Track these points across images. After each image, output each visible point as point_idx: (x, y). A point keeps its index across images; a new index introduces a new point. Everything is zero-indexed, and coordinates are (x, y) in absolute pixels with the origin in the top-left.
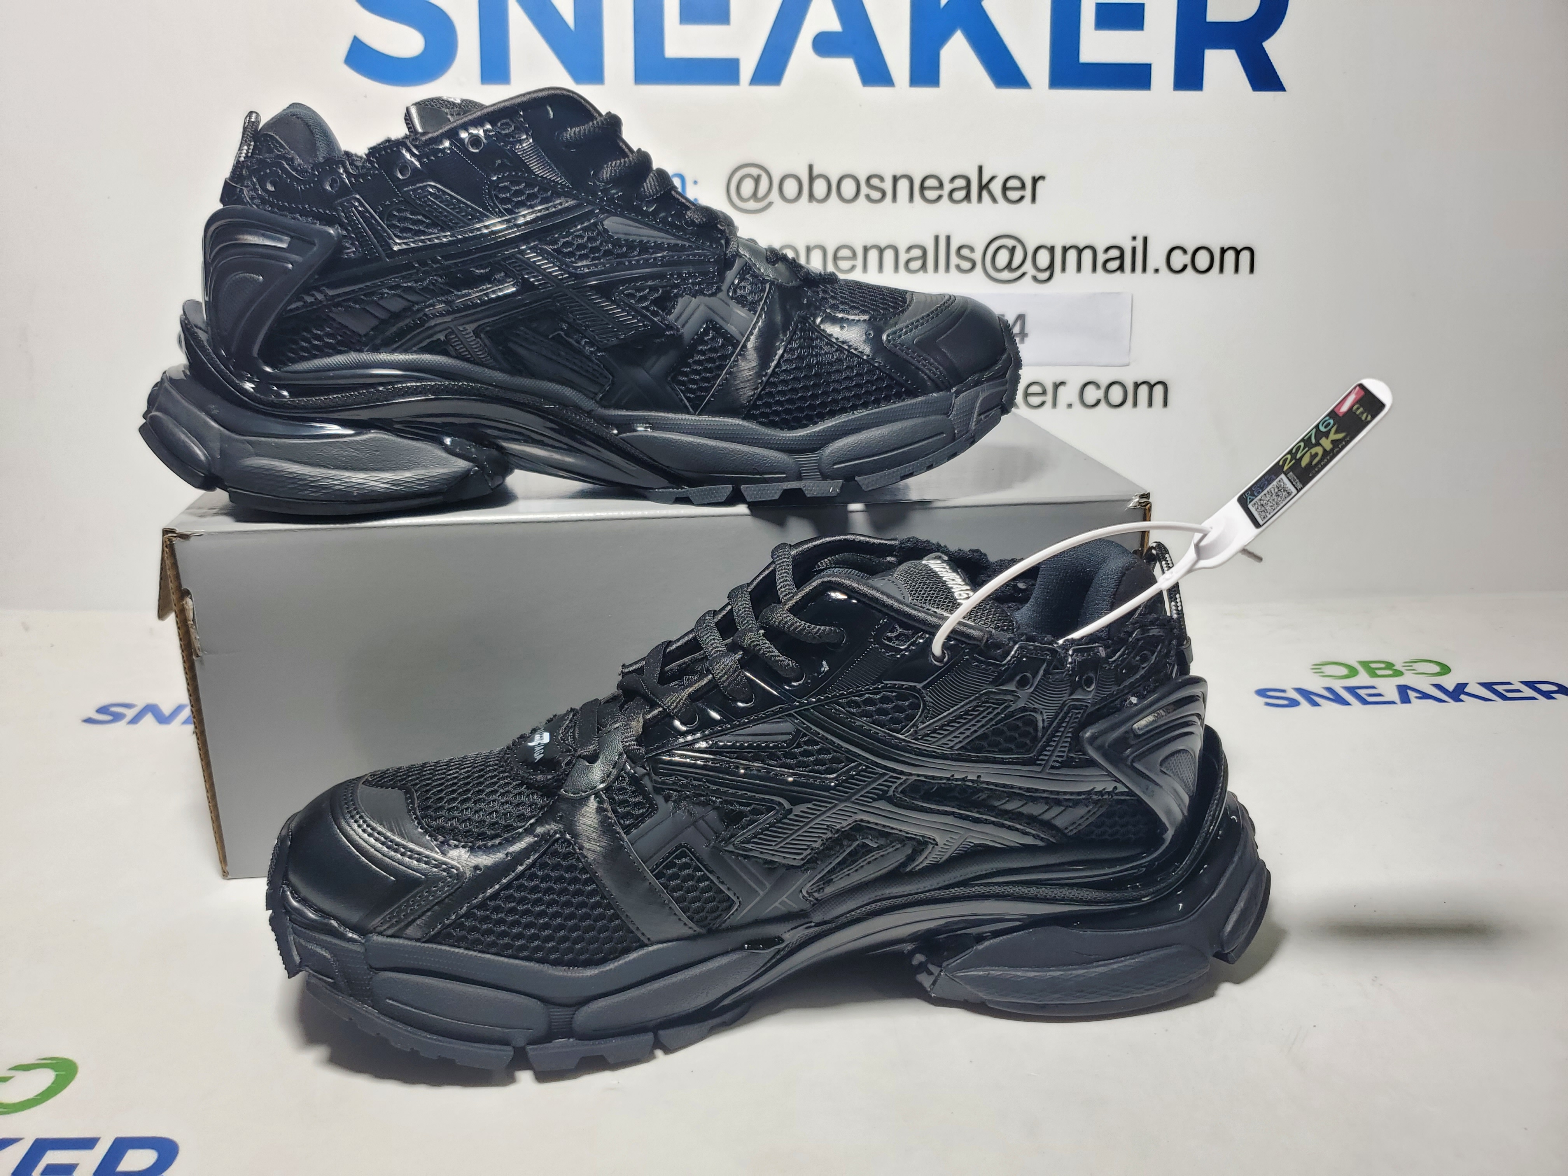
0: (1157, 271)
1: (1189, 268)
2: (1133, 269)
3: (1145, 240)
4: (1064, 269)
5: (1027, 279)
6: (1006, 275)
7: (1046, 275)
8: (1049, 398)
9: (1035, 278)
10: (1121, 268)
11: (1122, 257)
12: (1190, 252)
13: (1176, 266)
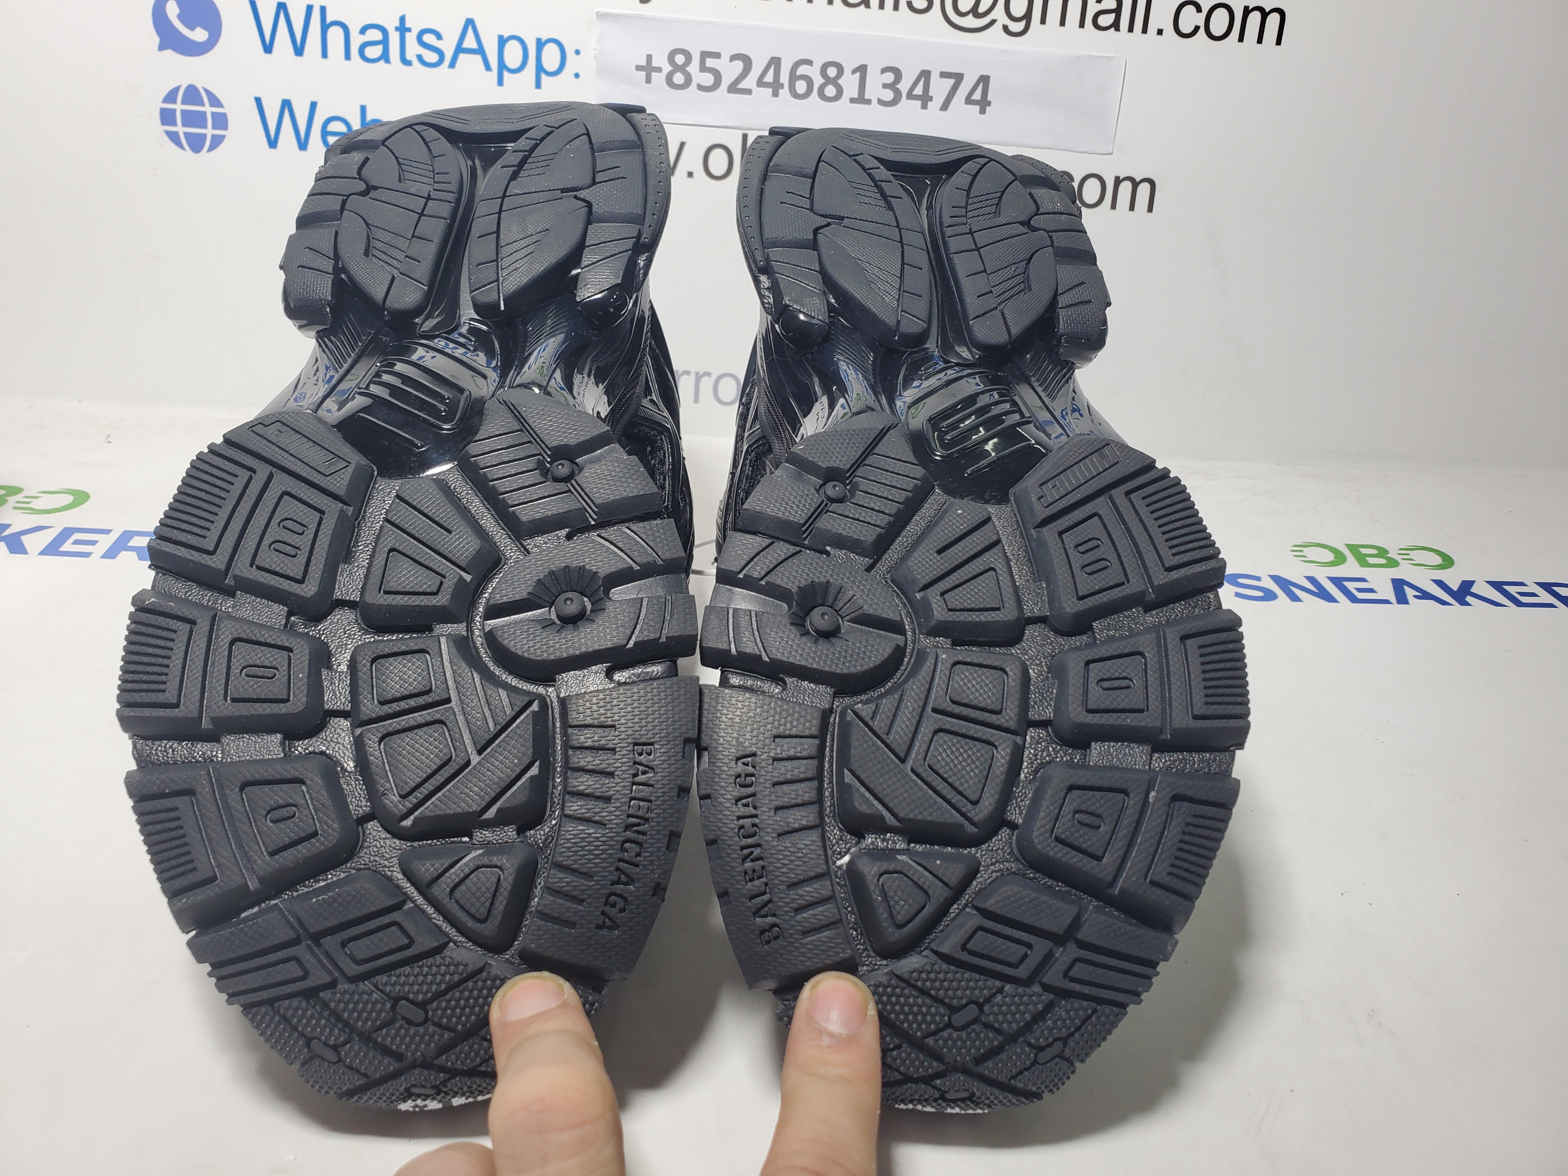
0: (1160, 32)
1: (1202, 30)
2: (1131, 29)
4: (1043, 21)
5: (997, 28)
6: (970, 22)
7: (1020, 26)
9: (1006, 29)
10: (1116, 25)
11: (1118, 10)
12: (1205, 11)
13: (1186, 28)
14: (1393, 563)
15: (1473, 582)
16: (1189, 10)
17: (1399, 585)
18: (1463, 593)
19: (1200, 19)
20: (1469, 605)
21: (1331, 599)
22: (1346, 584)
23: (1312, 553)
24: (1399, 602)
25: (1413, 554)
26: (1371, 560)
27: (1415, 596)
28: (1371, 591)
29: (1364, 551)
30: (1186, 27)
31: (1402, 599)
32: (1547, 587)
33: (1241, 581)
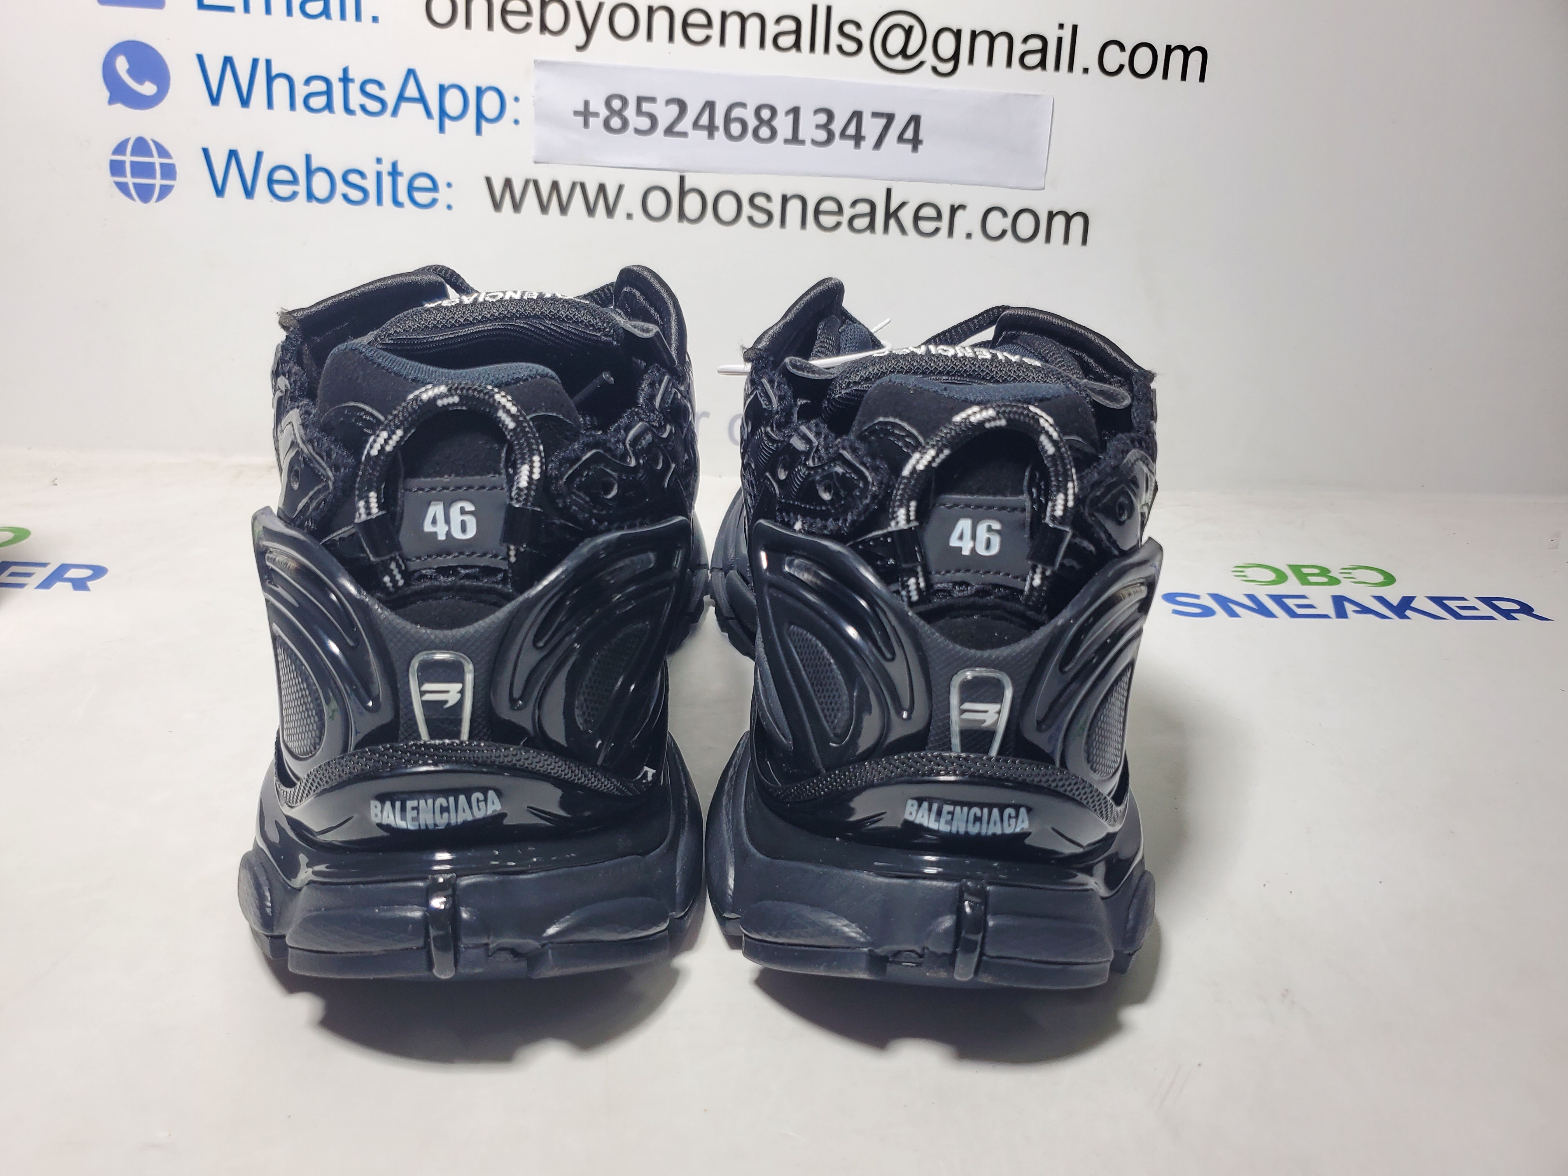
0: (1086, 70)
1: (1127, 69)
2: (1057, 67)
3: (1075, 28)
4: (971, 60)
5: (926, 69)
6: (900, 63)
7: (948, 67)
8: (944, 224)
9: (934, 69)
10: (1042, 64)
11: (1044, 51)
12: (1129, 50)
13: (1111, 66)
14: (1334, 581)
15: (1413, 598)
16: (1113, 49)
17: (1339, 602)
18: (1403, 607)
19: (1124, 58)
20: (1408, 618)
21: (1271, 616)
22: (1286, 601)
23: (1251, 573)
24: (1338, 617)
25: (1355, 573)
26: (1312, 579)
27: (1355, 611)
28: (1311, 606)
29: (1305, 570)
30: (1111, 63)
31: (1341, 613)
32: (1488, 601)
33: (1181, 600)
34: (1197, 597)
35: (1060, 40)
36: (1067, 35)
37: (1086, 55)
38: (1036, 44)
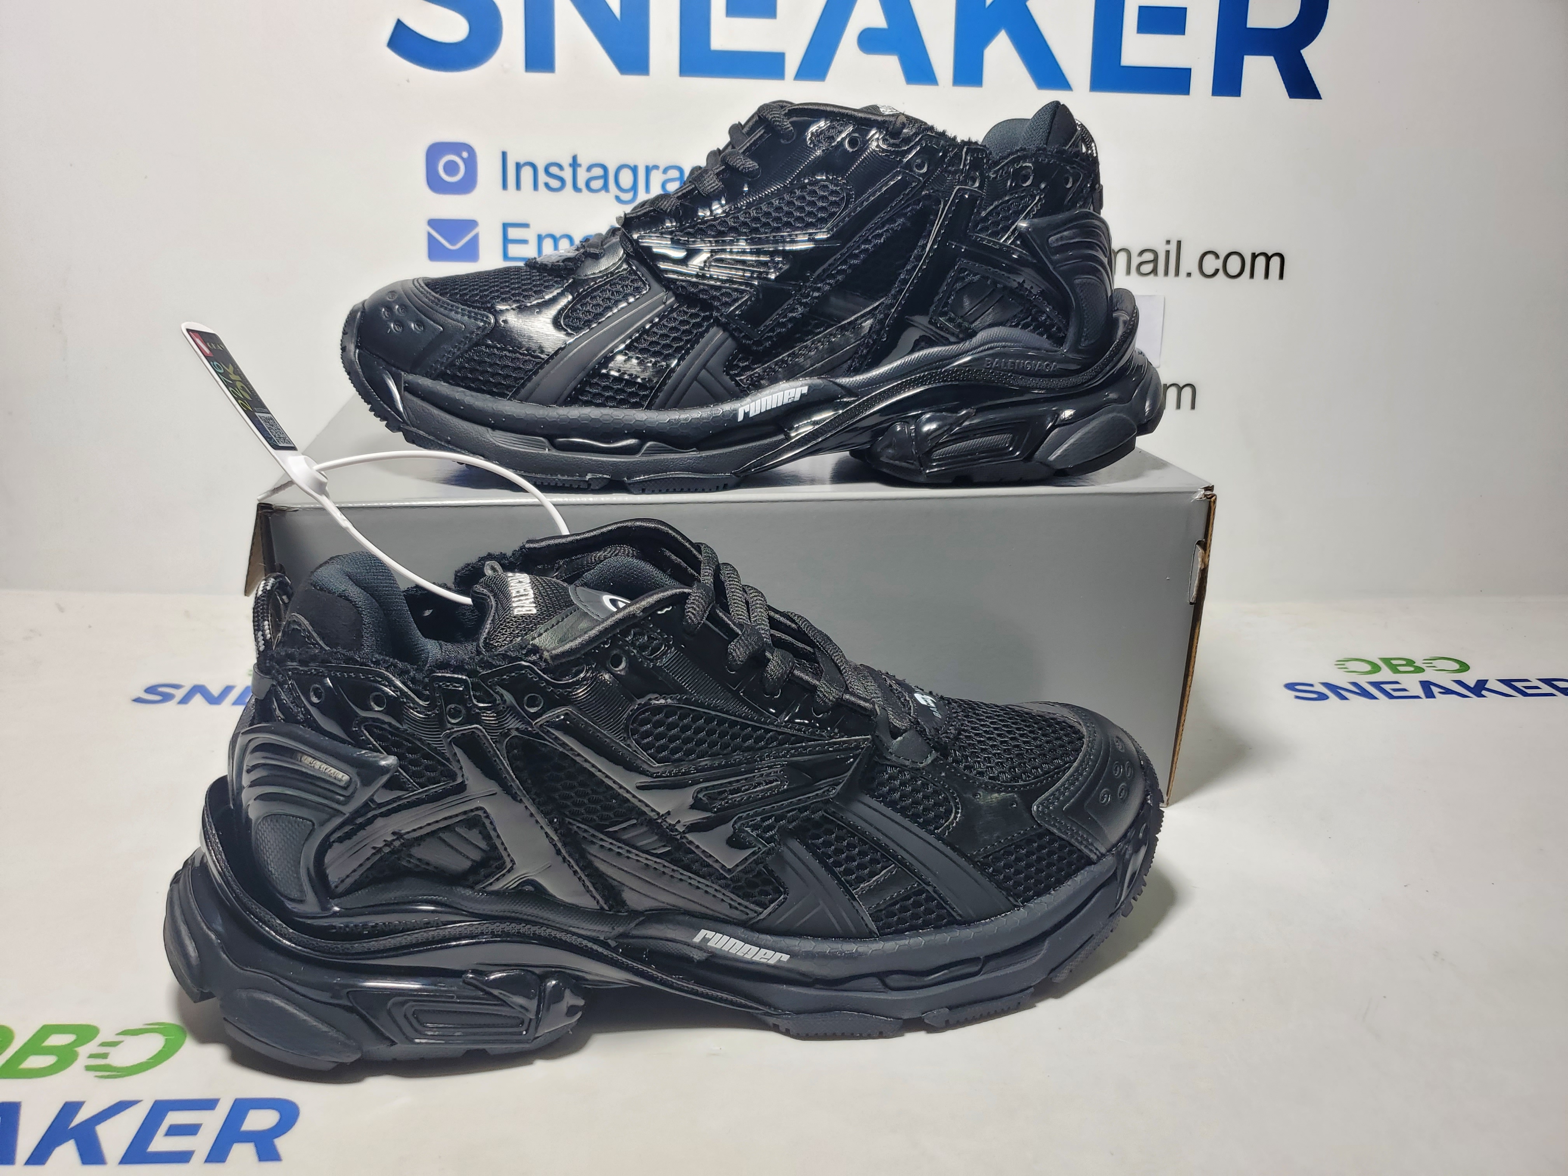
0: (1189, 275)
1: (1221, 272)
2: (1166, 273)
3: (1178, 243)
10: (1155, 271)
11: (1155, 260)
12: (1222, 257)
13: (1209, 270)
14: (1419, 670)
15: (1487, 680)
16: (1209, 258)
17: (1426, 685)
18: (1479, 688)
19: (1219, 264)
20: (1483, 697)
21: (1373, 697)
22: (1383, 686)
23: (1353, 666)
24: (1427, 697)
25: (1435, 663)
26: (1401, 669)
27: (1440, 693)
28: (1405, 690)
29: (1394, 662)
30: (1209, 268)
31: (1430, 694)
32: (1548, 682)
33: (1298, 687)
34: (1312, 685)
35: (1168, 252)
36: (1173, 248)
37: (1189, 262)
38: (1149, 256)
